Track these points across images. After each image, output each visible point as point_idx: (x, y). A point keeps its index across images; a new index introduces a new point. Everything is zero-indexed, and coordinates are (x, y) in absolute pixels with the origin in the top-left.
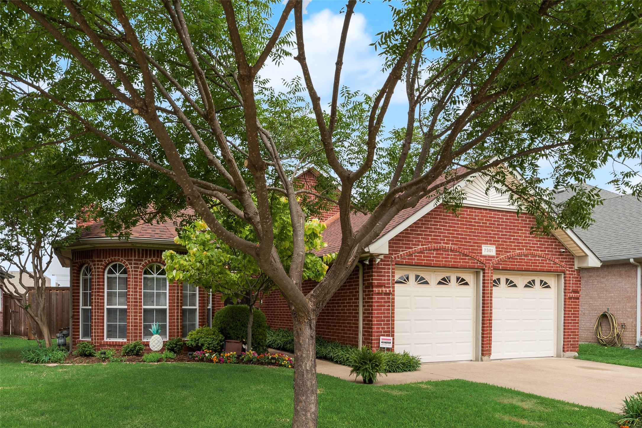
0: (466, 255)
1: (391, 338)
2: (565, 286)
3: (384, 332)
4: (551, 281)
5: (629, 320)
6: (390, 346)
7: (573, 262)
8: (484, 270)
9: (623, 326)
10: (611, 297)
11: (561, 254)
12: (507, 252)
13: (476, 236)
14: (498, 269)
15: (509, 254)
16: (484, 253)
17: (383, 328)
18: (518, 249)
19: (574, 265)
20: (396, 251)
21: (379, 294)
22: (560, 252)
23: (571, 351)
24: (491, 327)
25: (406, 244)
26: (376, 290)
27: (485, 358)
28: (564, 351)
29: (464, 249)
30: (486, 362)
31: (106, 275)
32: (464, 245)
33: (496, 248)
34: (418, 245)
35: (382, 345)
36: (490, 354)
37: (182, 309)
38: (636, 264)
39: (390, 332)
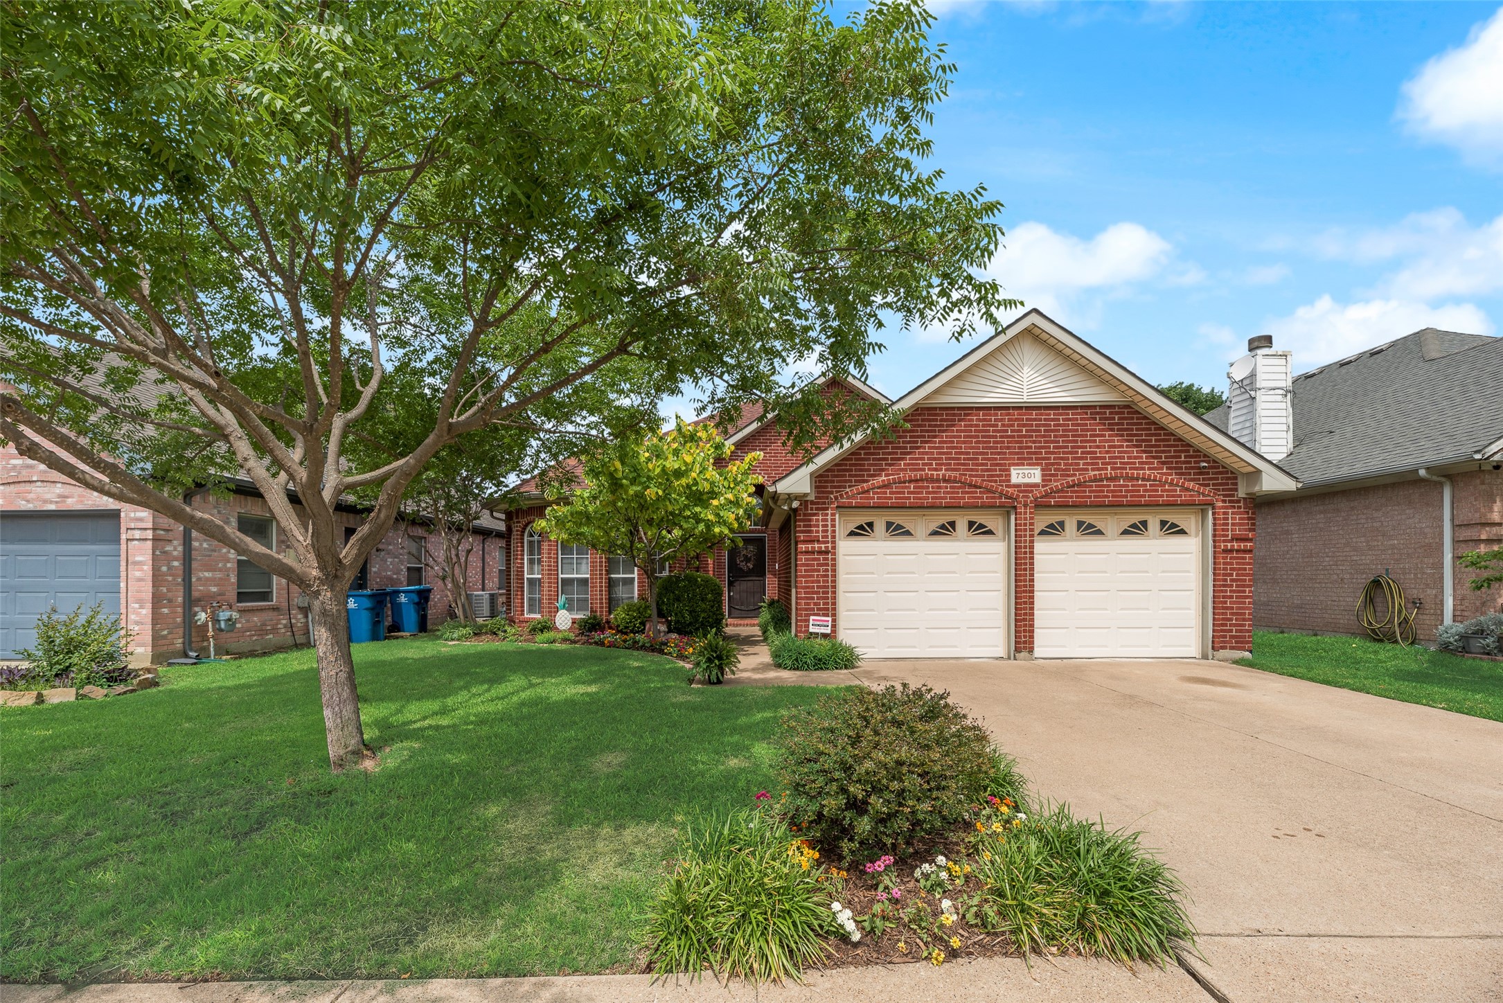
0: (976, 487)
1: (830, 619)
2: (1215, 530)
3: (819, 609)
4: (1188, 521)
5: (1429, 591)
6: (828, 630)
7: (1236, 484)
8: (1015, 508)
9: (1417, 604)
10: (1393, 547)
11: (1201, 471)
12: (1068, 476)
13: (999, 453)
14: (1049, 506)
15: (1070, 479)
16: (1015, 479)
17: (815, 604)
18: (1093, 470)
19: (1236, 490)
20: (839, 487)
21: (807, 552)
22: (1199, 468)
23: (1232, 648)
24: (1032, 603)
25: (856, 476)
26: (802, 547)
27: (1024, 654)
28: (1213, 648)
29: (971, 476)
30: (1022, 661)
31: (526, 539)
32: (972, 470)
33: (1042, 470)
34: (880, 475)
35: (812, 629)
36: (1031, 650)
37: (610, 579)
38: (1435, 478)
39: (830, 609)
